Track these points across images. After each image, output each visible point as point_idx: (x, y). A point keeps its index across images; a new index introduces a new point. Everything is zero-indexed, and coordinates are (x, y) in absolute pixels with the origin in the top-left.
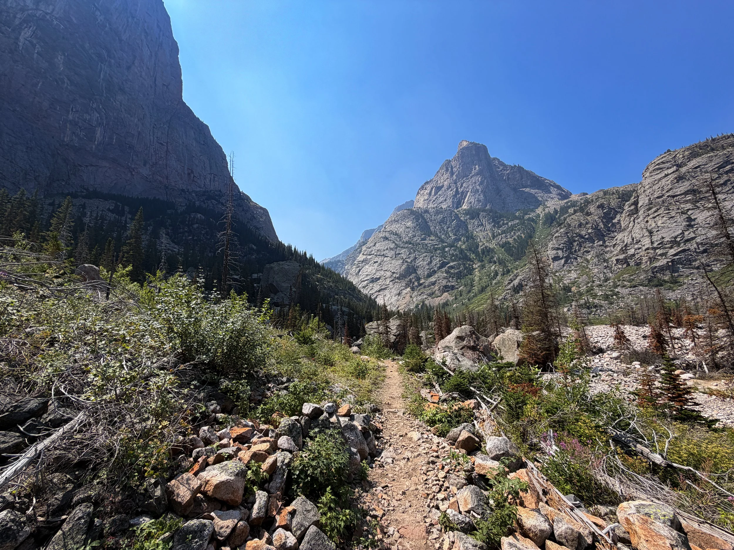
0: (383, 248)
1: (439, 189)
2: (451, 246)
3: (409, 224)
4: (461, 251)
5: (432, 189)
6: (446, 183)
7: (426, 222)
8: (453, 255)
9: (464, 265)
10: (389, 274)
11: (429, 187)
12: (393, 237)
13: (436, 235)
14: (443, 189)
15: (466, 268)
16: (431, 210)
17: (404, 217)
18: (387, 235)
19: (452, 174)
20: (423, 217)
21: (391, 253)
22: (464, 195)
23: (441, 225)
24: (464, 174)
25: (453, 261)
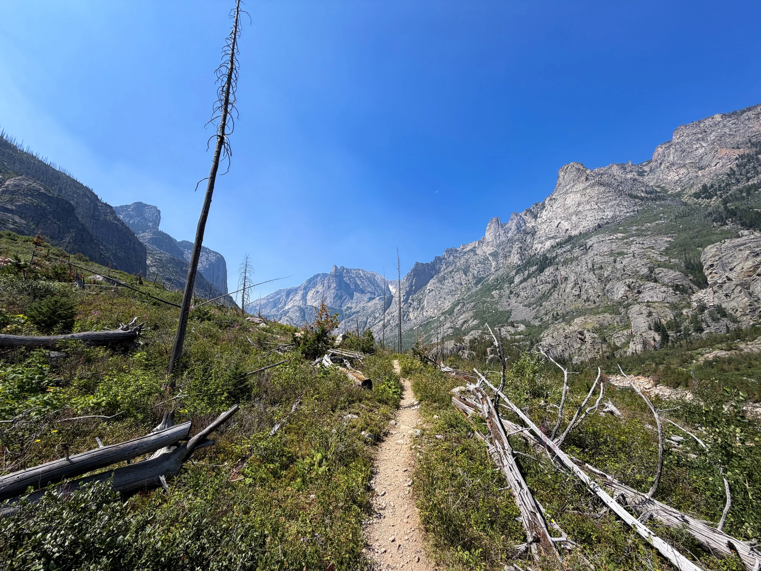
1: (318, 292)
3: (298, 315)
6: (321, 291)
7: (304, 313)
11: (314, 290)
16: (309, 308)
18: (288, 319)
19: (323, 286)
20: (304, 311)
22: (326, 298)
24: (329, 287)
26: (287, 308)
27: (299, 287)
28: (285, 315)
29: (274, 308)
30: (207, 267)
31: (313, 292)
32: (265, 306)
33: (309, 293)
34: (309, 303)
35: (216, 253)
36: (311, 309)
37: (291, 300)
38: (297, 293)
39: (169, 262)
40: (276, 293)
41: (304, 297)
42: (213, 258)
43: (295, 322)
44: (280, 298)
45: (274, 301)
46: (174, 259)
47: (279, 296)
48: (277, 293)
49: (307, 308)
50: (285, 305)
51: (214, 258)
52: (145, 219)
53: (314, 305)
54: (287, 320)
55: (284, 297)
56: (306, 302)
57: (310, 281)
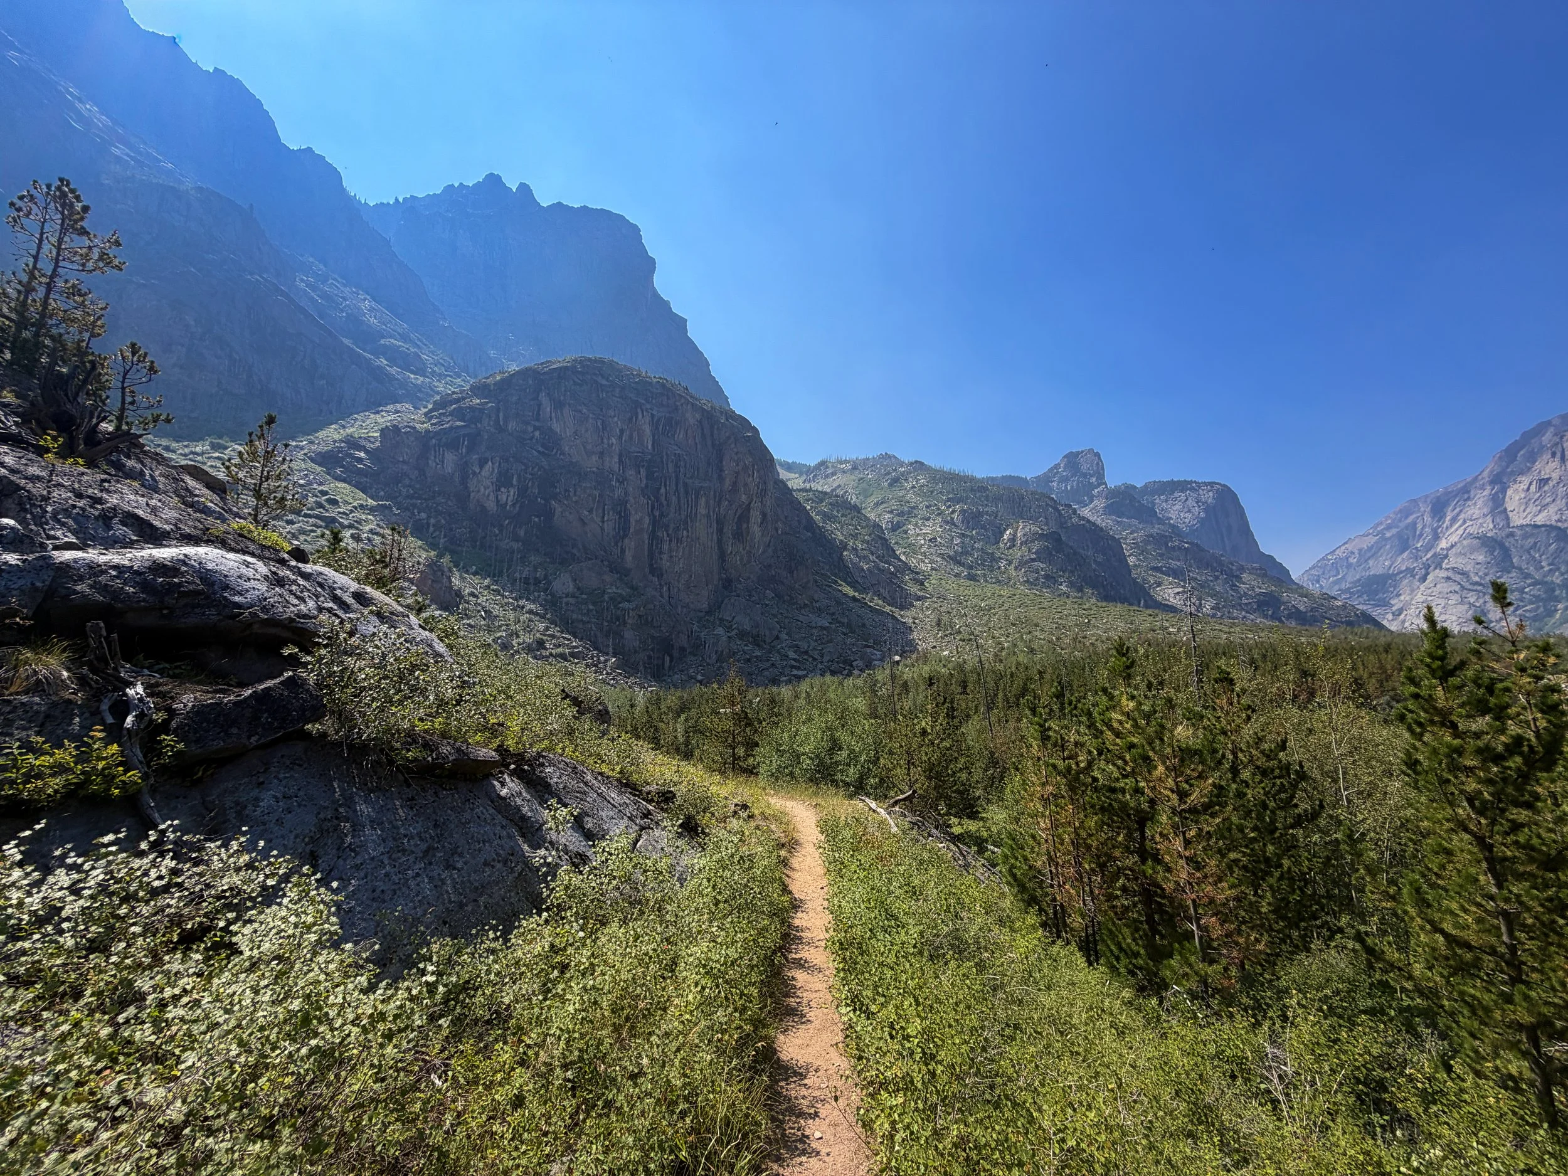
0: (1446, 590)
1: (1544, 482)
2: (1534, 584)
4: (1550, 589)
5: (1531, 484)
6: (1555, 476)
8: (1534, 596)
9: (1544, 606)
10: (1454, 618)
11: (1525, 481)
12: (1458, 578)
13: (1520, 569)
14: (1551, 484)
15: (1546, 609)
16: (1518, 532)
17: (1473, 550)
18: (1450, 574)
20: (1501, 545)
21: (1455, 598)
23: (1529, 553)
25: (1531, 603)
26: (1443, 544)
27: (1476, 479)
28: (1439, 566)
29: (1402, 552)
30: (1202, 515)
31: (1524, 486)
32: (1372, 552)
33: (1509, 492)
34: (1517, 520)
35: (1211, 484)
36: (1525, 537)
37: (1454, 520)
38: (1468, 499)
39: (1146, 542)
40: (1400, 511)
41: (1497, 506)
42: (1209, 496)
43: (1477, 579)
44: (1414, 524)
45: (1399, 536)
46: (1152, 536)
47: (1410, 519)
48: (1406, 512)
49: (1512, 535)
50: (1436, 537)
51: (1211, 494)
52: (1085, 475)
53: (1540, 520)
54: (1448, 578)
55: (1427, 519)
56: (1508, 518)
57: (1510, 454)
